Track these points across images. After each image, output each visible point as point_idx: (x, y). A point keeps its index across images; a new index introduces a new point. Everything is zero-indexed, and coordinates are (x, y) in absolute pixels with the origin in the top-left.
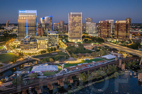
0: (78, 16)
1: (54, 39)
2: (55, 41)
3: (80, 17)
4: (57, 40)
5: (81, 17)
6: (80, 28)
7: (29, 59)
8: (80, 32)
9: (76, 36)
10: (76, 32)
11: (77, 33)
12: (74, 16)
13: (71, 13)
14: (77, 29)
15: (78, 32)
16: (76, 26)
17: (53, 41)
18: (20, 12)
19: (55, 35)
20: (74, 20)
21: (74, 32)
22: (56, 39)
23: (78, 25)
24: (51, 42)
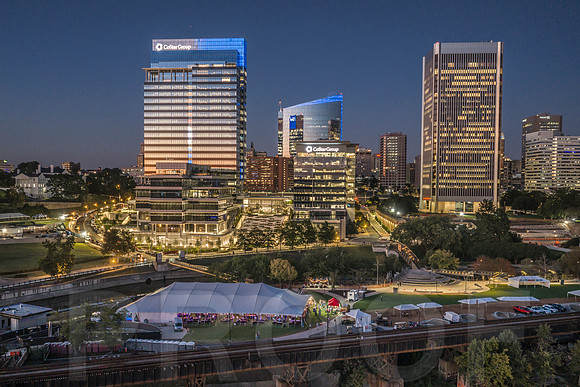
0: (476, 65)
1: (326, 177)
2: (334, 189)
3: (490, 71)
4: (343, 184)
5: (499, 71)
6: (487, 135)
7: (159, 268)
8: (487, 155)
9: (465, 181)
10: (467, 158)
11: (469, 161)
12: (451, 65)
13: (437, 45)
14: (469, 139)
15: (477, 158)
16: (464, 124)
17: (320, 189)
18: (159, 46)
19: (334, 155)
20: (451, 86)
21: (453, 158)
22: (341, 181)
23: (478, 117)
24: (312, 199)
